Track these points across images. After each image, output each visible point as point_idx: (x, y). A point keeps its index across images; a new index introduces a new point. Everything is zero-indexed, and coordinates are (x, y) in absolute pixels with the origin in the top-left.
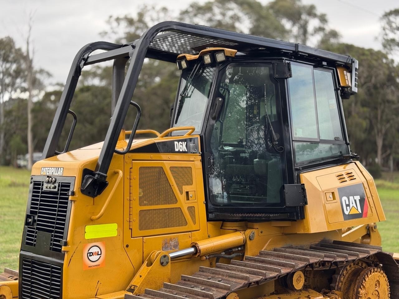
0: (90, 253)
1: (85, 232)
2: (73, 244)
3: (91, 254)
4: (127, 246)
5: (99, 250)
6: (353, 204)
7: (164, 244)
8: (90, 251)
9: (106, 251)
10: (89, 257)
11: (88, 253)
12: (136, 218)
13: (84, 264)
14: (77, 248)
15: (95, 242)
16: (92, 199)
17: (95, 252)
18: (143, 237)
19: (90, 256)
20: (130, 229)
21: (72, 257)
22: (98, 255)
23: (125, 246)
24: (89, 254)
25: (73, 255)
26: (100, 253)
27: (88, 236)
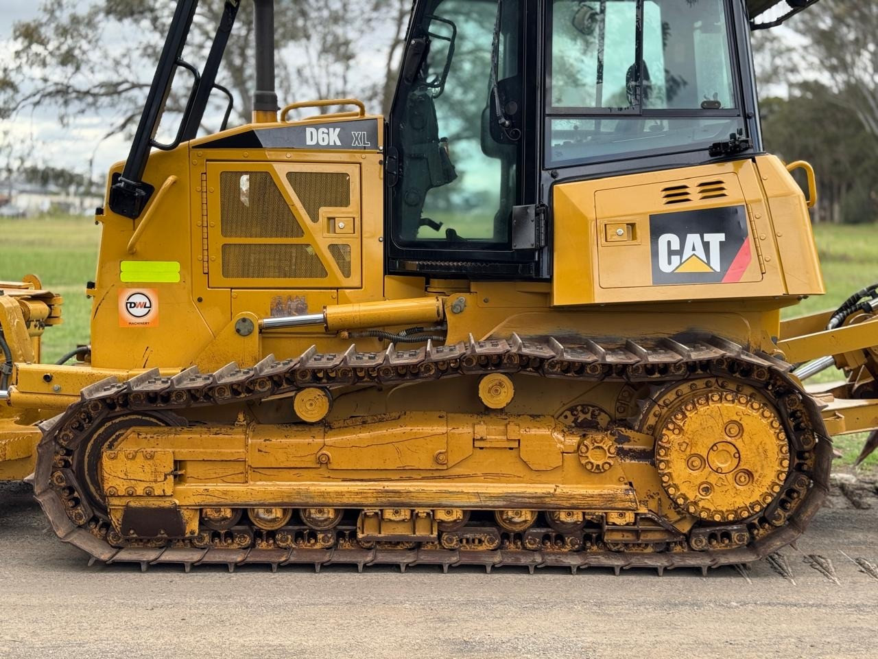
0: (131, 303)
1: (121, 272)
2: (101, 287)
3: (133, 305)
4: (200, 300)
5: (145, 300)
6: (694, 249)
7: (275, 304)
8: (130, 300)
9: (159, 303)
10: (130, 309)
11: (127, 303)
12: (216, 257)
13: (120, 318)
14: (107, 293)
15: (138, 287)
16: (131, 220)
17: (140, 303)
18: (232, 288)
19: (131, 307)
20: (205, 273)
21: (100, 305)
22: (145, 307)
23: (196, 300)
24: (129, 305)
25: (101, 302)
26: (148, 305)
27: (124, 278)
